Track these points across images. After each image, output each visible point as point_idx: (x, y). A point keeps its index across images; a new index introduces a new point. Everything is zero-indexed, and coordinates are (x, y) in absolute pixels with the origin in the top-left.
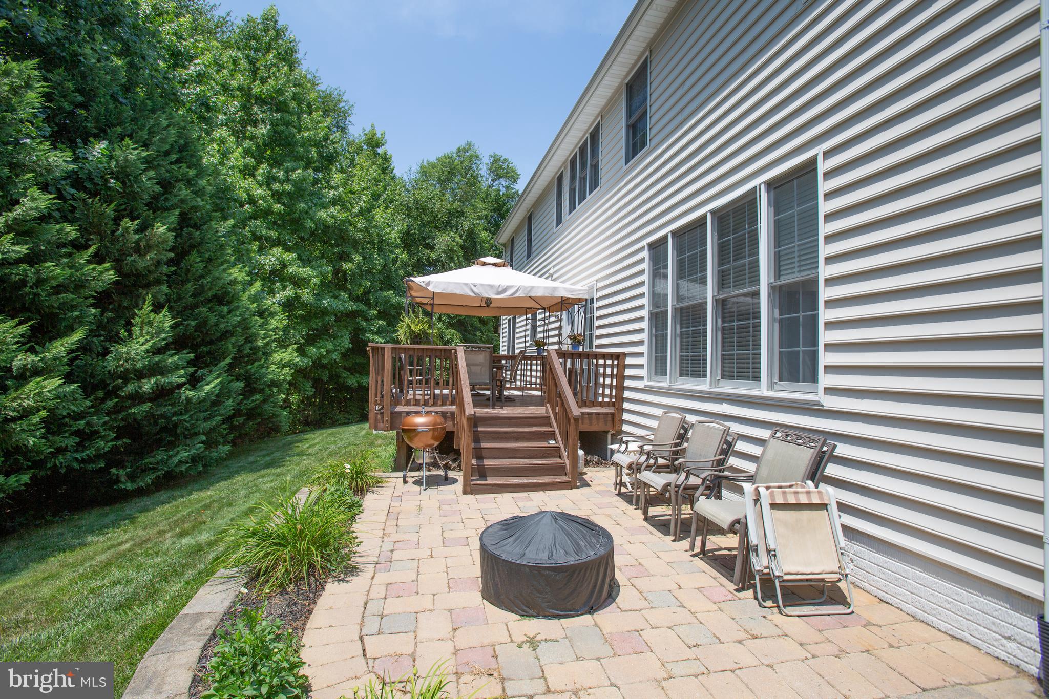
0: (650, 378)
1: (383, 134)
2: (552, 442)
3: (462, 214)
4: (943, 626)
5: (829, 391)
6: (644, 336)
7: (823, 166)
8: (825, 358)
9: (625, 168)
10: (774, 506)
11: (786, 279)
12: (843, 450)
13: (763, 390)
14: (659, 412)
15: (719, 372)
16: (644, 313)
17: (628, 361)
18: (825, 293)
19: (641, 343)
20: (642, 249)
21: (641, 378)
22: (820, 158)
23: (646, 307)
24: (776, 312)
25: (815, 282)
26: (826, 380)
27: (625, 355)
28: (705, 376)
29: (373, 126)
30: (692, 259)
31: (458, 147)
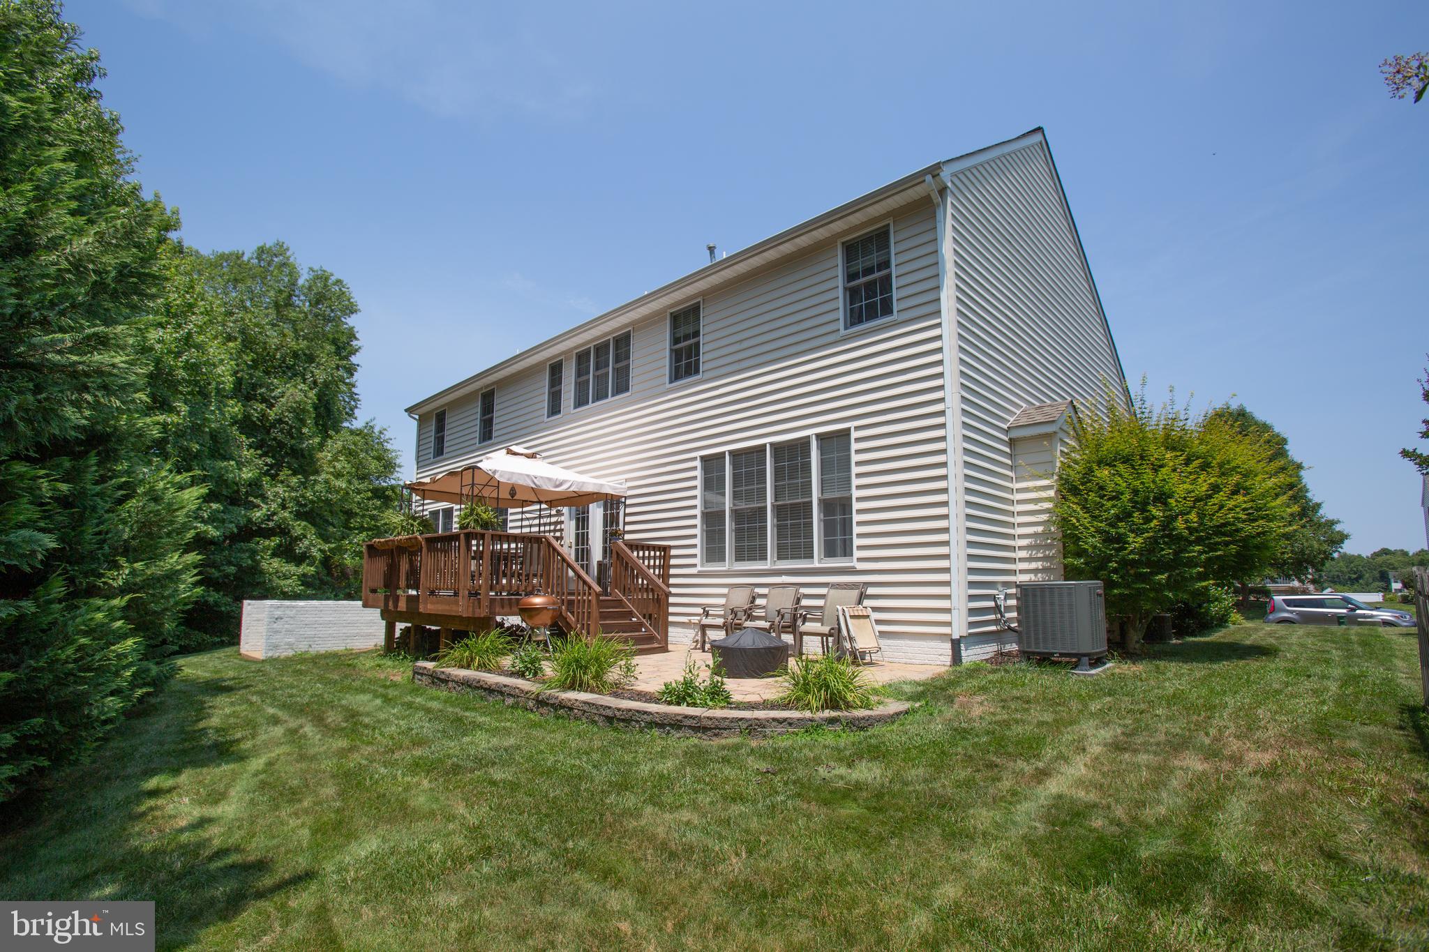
0: (702, 565)
2: (634, 619)
5: (859, 560)
6: (697, 531)
7: (854, 435)
8: (857, 542)
9: (668, 386)
10: (852, 617)
11: (828, 496)
12: (871, 591)
13: (816, 564)
14: (725, 591)
15: (776, 555)
16: (697, 512)
17: (673, 552)
18: (856, 506)
19: (694, 536)
20: (695, 459)
21: (695, 565)
22: (852, 430)
23: (699, 507)
24: (822, 515)
26: (857, 554)
27: (670, 547)
28: (766, 559)
30: (749, 475)
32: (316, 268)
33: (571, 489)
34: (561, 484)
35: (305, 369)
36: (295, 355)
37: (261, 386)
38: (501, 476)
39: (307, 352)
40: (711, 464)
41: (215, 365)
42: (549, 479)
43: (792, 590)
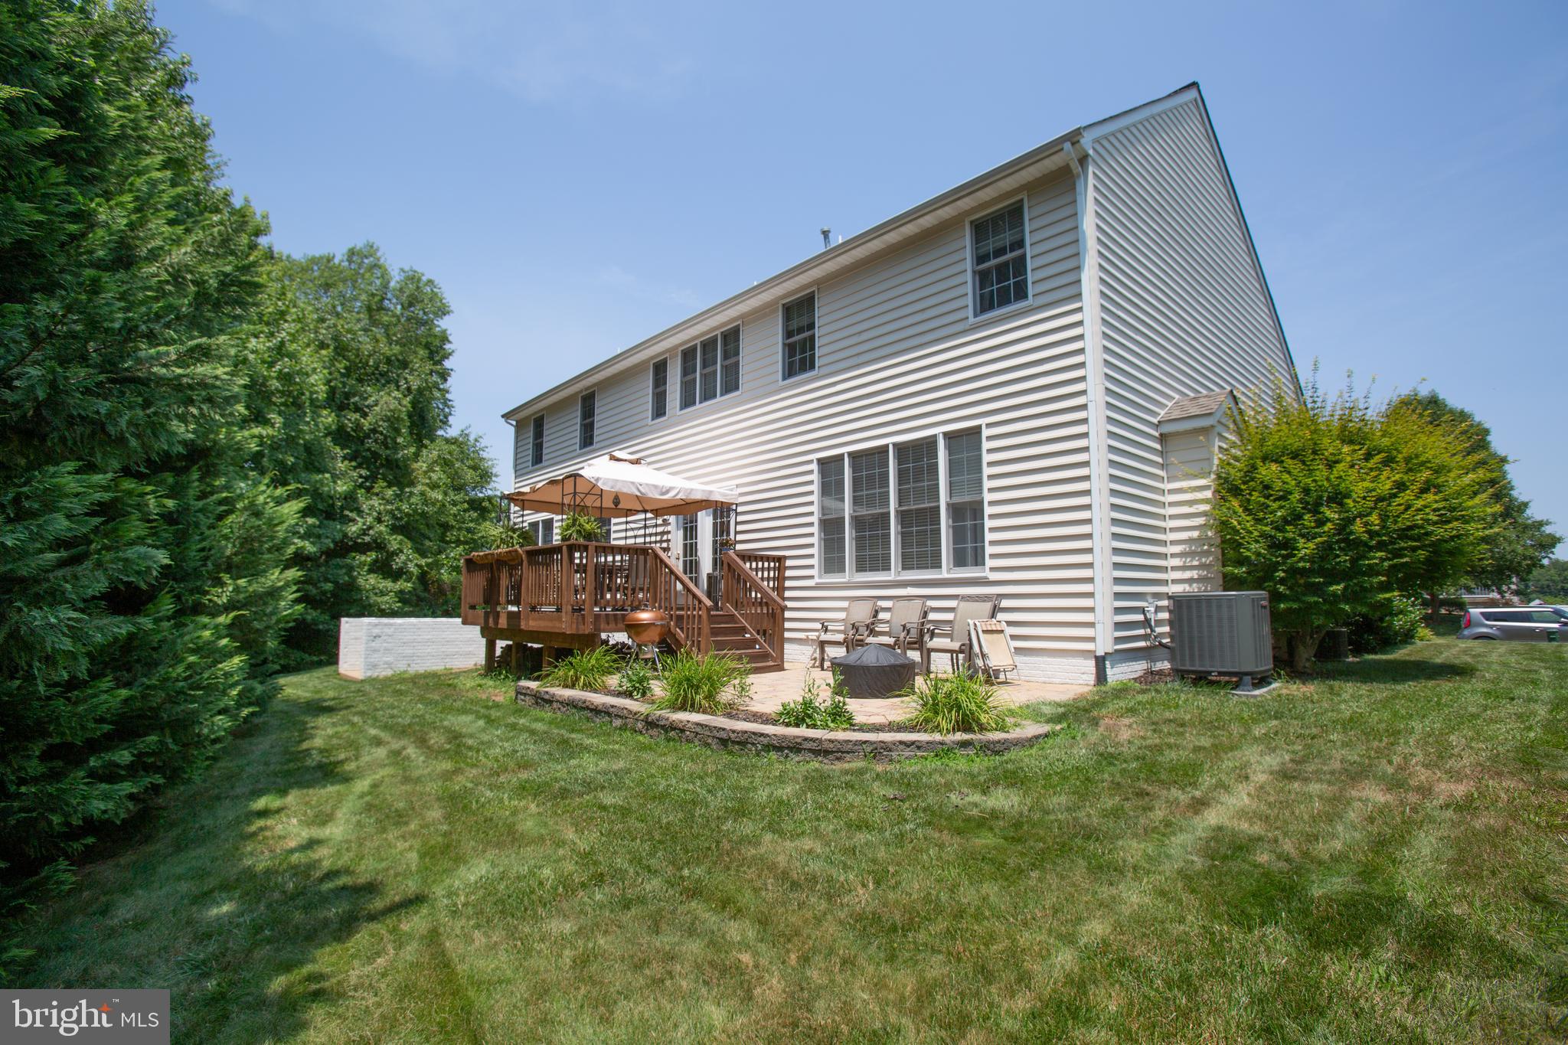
0: (820, 577)
1: (265, 217)
2: (747, 636)
3: (404, 364)
4: (1057, 681)
5: (992, 569)
6: (815, 540)
7: (986, 433)
8: (989, 550)
9: (781, 383)
10: (985, 632)
11: (956, 500)
13: (944, 573)
14: (845, 604)
15: (900, 566)
16: (815, 519)
17: (789, 563)
18: (988, 510)
19: (812, 545)
20: (811, 462)
21: (812, 577)
22: (984, 427)
23: (816, 514)
24: (951, 521)
25: (982, 502)
26: (990, 563)
27: (785, 558)
28: (890, 569)
29: (247, 200)
30: (870, 478)
31: (350, 246)
32: (407, 268)
33: (678, 497)
34: (667, 492)
35: (398, 376)
36: (389, 361)
37: (354, 395)
38: (604, 484)
39: (400, 357)
40: (829, 467)
41: (307, 375)
42: (656, 487)
43: (919, 602)
